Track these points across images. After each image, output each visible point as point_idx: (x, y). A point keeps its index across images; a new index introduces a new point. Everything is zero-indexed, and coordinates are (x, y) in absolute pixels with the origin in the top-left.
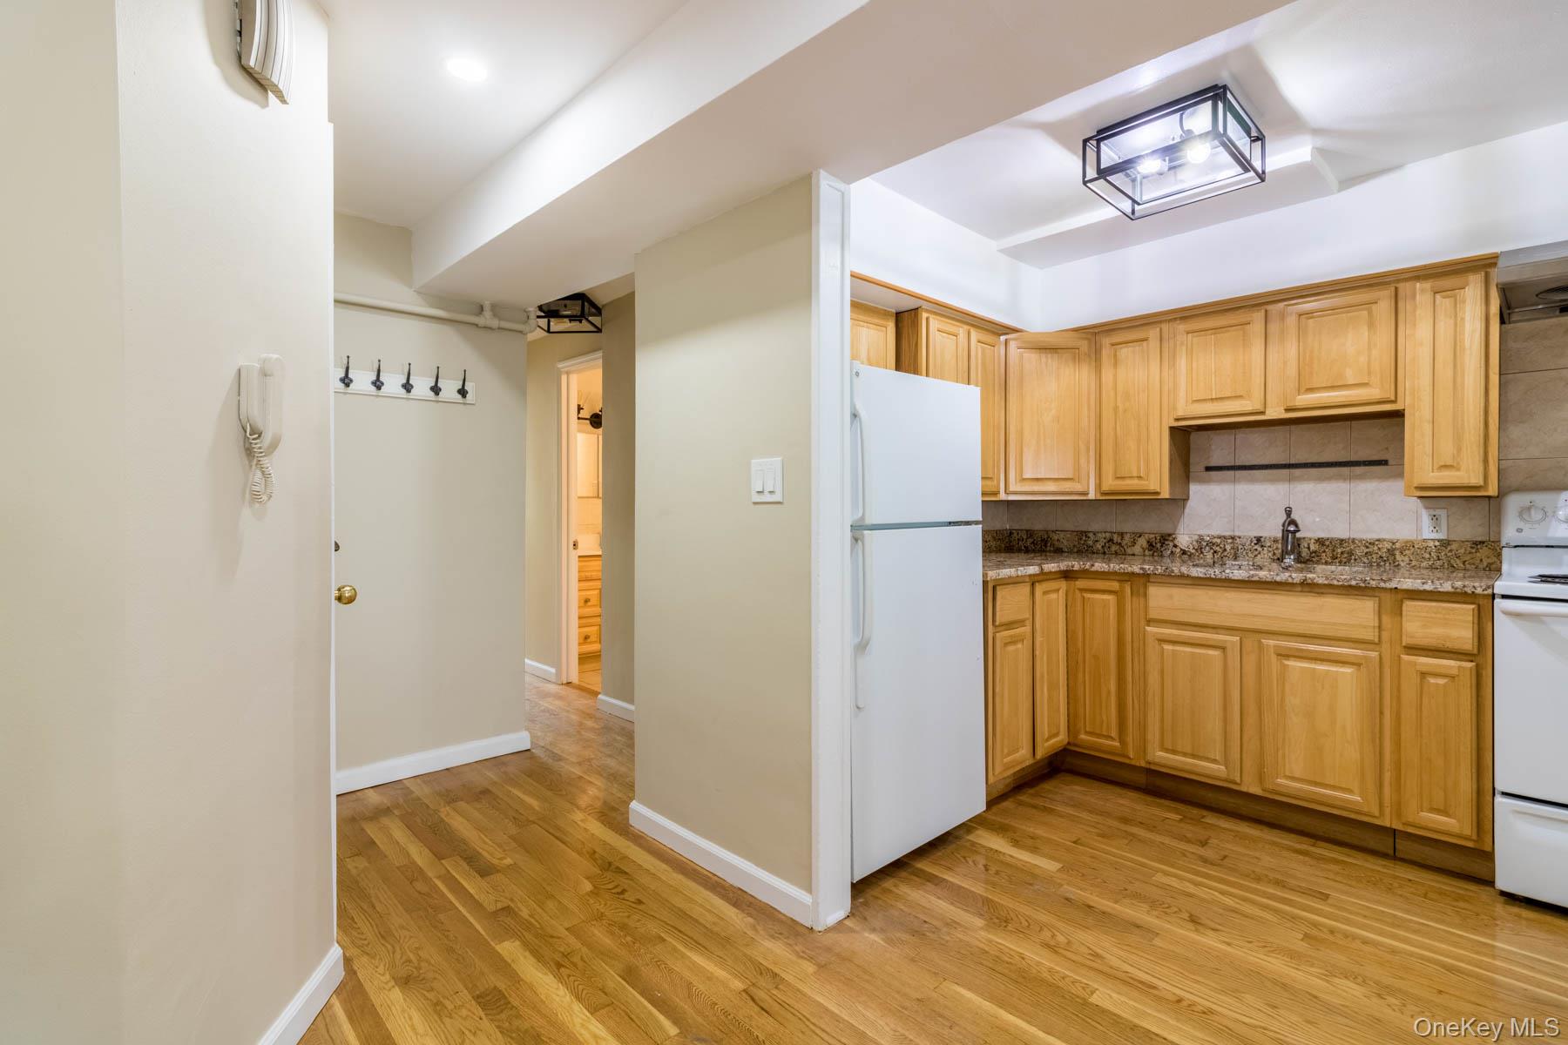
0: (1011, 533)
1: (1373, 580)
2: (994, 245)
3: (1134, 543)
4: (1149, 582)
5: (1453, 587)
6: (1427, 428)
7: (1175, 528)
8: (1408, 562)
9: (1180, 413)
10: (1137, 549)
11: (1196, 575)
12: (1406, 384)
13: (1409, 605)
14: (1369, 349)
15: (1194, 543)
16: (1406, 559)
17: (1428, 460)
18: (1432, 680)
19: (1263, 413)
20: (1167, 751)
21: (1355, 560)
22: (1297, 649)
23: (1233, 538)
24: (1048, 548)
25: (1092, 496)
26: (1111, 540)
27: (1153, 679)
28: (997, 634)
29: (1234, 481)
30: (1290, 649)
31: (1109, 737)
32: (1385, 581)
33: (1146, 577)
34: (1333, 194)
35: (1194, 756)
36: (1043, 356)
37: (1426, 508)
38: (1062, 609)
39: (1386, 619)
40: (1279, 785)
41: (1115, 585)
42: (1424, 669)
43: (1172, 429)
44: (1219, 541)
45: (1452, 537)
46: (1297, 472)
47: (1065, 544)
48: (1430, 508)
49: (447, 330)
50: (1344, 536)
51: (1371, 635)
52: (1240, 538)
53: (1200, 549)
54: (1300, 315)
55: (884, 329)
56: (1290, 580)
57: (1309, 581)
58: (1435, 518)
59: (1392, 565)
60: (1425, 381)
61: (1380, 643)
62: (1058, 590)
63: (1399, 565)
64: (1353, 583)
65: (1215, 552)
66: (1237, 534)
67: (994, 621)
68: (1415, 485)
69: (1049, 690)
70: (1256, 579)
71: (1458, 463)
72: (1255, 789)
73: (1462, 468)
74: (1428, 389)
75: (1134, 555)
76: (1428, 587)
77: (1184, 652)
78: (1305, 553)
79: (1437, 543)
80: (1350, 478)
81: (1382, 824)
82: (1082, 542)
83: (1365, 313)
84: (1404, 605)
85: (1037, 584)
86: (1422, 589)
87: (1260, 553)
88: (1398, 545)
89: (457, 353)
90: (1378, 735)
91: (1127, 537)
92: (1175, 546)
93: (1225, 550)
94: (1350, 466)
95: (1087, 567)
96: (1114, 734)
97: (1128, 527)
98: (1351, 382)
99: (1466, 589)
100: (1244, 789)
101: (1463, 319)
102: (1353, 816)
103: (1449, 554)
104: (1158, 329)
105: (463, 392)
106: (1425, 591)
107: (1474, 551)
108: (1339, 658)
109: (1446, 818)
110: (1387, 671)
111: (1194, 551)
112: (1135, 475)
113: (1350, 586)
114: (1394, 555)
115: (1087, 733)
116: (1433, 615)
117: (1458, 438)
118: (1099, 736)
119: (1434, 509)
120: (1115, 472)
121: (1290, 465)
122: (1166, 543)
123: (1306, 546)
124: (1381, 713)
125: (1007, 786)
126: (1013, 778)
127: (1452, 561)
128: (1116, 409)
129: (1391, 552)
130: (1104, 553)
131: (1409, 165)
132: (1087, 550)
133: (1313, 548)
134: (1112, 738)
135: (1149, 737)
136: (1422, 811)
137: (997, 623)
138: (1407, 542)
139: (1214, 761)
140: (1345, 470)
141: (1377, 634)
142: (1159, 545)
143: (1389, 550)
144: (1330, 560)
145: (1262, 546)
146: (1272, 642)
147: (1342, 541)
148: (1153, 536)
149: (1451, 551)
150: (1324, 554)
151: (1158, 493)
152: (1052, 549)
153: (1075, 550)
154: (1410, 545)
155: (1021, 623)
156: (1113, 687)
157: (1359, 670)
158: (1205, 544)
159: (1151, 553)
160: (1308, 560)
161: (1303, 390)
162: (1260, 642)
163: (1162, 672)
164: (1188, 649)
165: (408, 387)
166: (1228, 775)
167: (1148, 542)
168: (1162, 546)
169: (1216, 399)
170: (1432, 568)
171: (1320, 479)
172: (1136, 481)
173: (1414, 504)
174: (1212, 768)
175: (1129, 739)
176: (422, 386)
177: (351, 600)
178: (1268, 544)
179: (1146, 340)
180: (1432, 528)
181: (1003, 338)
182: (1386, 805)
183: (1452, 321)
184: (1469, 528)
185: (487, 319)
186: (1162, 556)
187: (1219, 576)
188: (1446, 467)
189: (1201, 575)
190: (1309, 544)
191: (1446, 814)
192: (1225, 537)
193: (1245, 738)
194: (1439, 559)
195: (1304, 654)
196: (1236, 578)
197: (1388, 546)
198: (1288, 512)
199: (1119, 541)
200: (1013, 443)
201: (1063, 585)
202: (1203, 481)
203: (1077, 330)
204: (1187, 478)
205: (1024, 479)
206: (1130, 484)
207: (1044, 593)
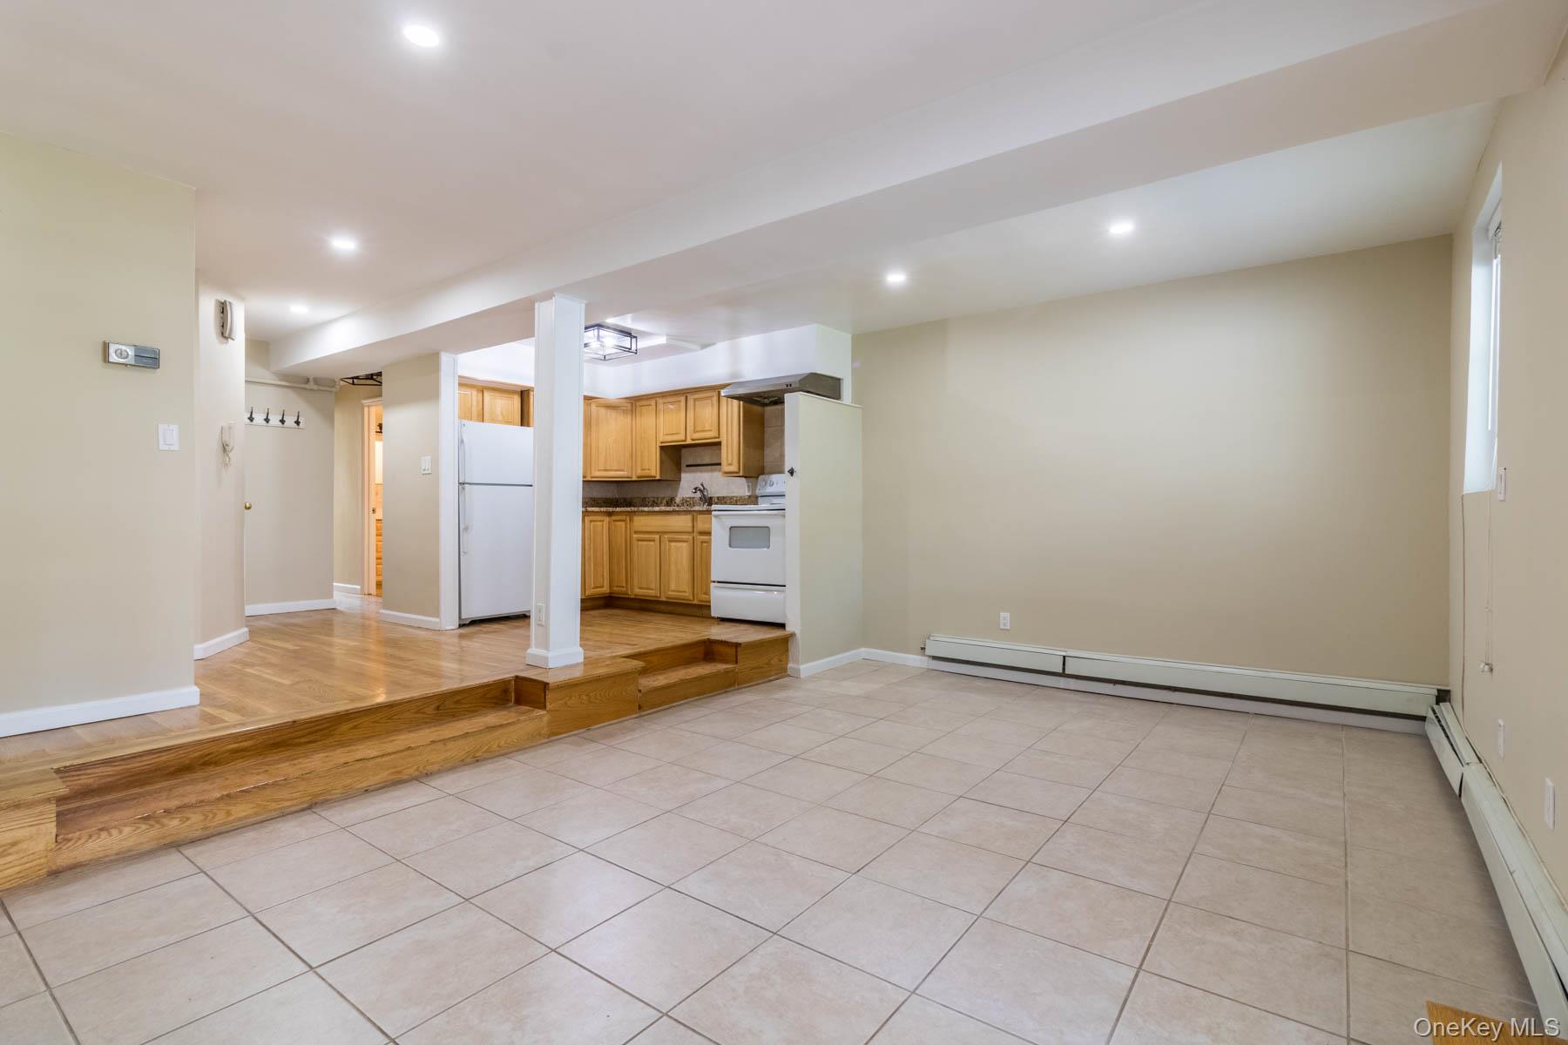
4: (634, 515)
6: (726, 448)
7: (676, 494)
9: (661, 440)
11: (646, 510)
12: (721, 431)
14: (712, 417)
15: (681, 501)
17: (728, 461)
18: (704, 544)
19: (686, 441)
20: (639, 588)
22: (673, 538)
25: (634, 479)
27: (636, 558)
29: (696, 472)
30: (671, 538)
33: (633, 513)
34: (699, 351)
35: (647, 589)
36: (609, 411)
38: (606, 529)
39: (694, 523)
40: (669, 594)
41: (624, 517)
42: (702, 540)
43: (661, 447)
44: (689, 500)
45: (752, 494)
46: (714, 467)
49: (288, 391)
50: (725, 495)
51: (690, 530)
54: (694, 400)
55: (511, 401)
60: (725, 431)
61: (693, 532)
62: (602, 521)
68: (727, 472)
69: (595, 566)
71: (733, 463)
72: (663, 599)
73: (734, 465)
74: (726, 434)
77: (643, 544)
79: (748, 497)
81: (694, 603)
83: (710, 401)
88: (738, 498)
89: (295, 403)
95: (614, 510)
96: (624, 585)
98: (707, 430)
100: (660, 599)
102: (687, 602)
104: (654, 401)
105: (297, 423)
108: (683, 540)
110: (694, 542)
112: (648, 468)
113: (685, 511)
117: (733, 453)
118: (619, 586)
120: (642, 467)
121: (712, 464)
124: (692, 560)
128: (641, 437)
134: (623, 587)
135: (634, 583)
136: (702, 595)
139: (653, 589)
143: (736, 500)
146: (666, 536)
148: (668, 499)
151: (657, 477)
156: (623, 563)
157: (689, 544)
161: (696, 431)
163: (638, 555)
164: (645, 543)
165: (267, 420)
166: (657, 594)
167: (666, 501)
169: (672, 434)
171: (707, 471)
172: (648, 471)
174: (652, 593)
176: (275, 420)
177: (249, 508)
179: (650, 405)
181: (590, 401)
182: (694, 595)
183: (731, 407)
185: (311, 385)
187: (652, 510)
188: (730, 464)
192: (691, 498)
193: (661, 578)
195: (675, 540)
196: (656, 511)
200: (593, 451)
201: (607, 519)
202: (685, 472)
203: (626, 398)
204: (679, 471)
205: (599, 470)
206: (646, 473)
207: (591, 521)
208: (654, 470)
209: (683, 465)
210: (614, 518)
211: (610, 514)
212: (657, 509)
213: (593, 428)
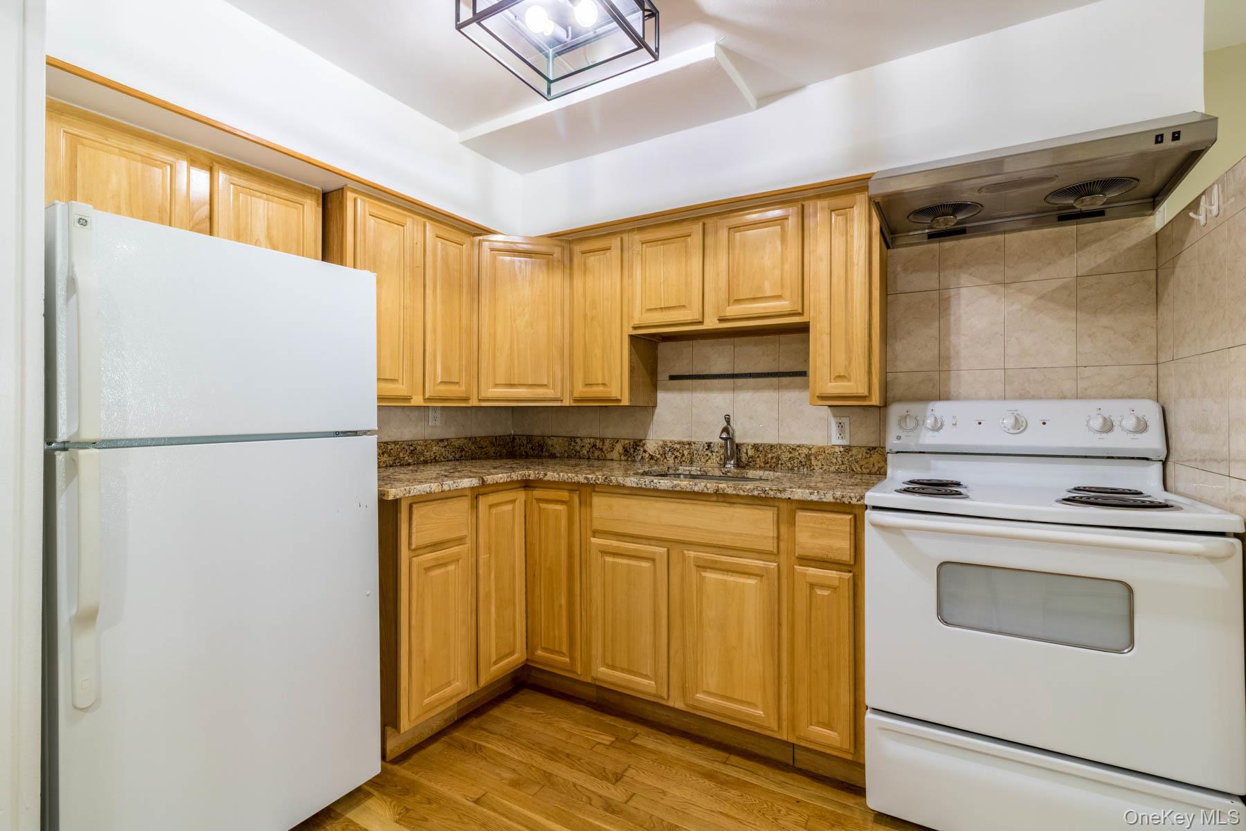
0: (514, 439)
1: (772, 490)
2: (456, 137)
3: (612, 449)
4: (595, 491)
5: (834, 497)
6: (826, 338)
7: (646, 433)
8: (820, 466)
9: (636, 322)
10: (615, 455)
11: (630, 485)
12: (811, 297)
13: (801, 515)
14: (782, 263)
15: (660, 449)
16: (819, 464)
17: (826, 370)
18: (819, 592)
19: (701, 323)
20: (608, 666)
21: (782, 464)
22: (712, 560)
23: (689, 444)
24: (544, 454)
25: (567, 403)
26: (594, 446)
27: (597, 592)
28: (414, 559)
29: (693, 390)
30: (706, 560)
31: (560, 653)
32: (780, 491)
33: (592, 487)
34: (753, 110)
35: (630, 672)
36: (516, 259)
37: (835, 416)
38: (519, 520)
39: (783, 529)
40: (698, 700)
41: (565, 495)
42: (813, 581)
43: (632, 337)
44: (678, 446)
45: (854, 444)
46: (739, 381)
47: (557, 450)
48: (838, 417)
50: (774, 441)
51: (770, 546)
52: (695, 443)
53: (664, 455)
54: (730, 229)
55: (301, 206)
56: (706, 491)
57: (721, 491)
58: (840, 426)
59: (809, 469)
60: (824, 295)
61: (778, 553)
62: (513, 501)
63: (814, 469)
64: (756, 493)
65: (676, 457)
66: (694, 440)
67: (410, 544)
68: (817, 394)
69: (497, 608)
70: (678, 489)
71: (849, 374)
72: (679, 705)
73: (852, 379)
74: (826, 302)
75: (612, 460)
76: (815, 497)
77: (621, 564)
78: (744, 458)
79: (842, 449)
80: (779, 388)
81: (779, 737)
82: (572, 447)
83: (779, 227)
84: (797, 516)
85: (480, 497)
86: (809, 499)
87: (710, 458)
88: (813, 451)
90: (776, 648)
91: (607, 443)
92: (645, 451)
93: (683, 455)
94: (779, 377)
95: (541, 476)
96: (565, 649)
97: (610, 433)
98: (768, 294)
99: (844, 499)
100: (671, 704)
101: (852, 236)
102: (757, 730)
103: (851, 459)
104: (619, 239)
106: (812, 502)
107: (868, 456)
108: (747, 570)
109: (831, 732)
110: (784, 581)
111: (659, 456)
112: (600, 382)
113: (753, 496)
114: (810, 460)
115: (545, 649)
116: (819, 526)
117: (849, 351)
118: (553, 652)
119: (840, 417)
120: (585, 379)
121: (733, 375)
122: (638, 448)
123: (745, 451)
124: (780, 624)
125: (446, 720)
126: (455, 710)
127: (853, 466)
128: (585, 316)
129: (808, 457)
130: (589, 458)
131: (810, 86)
132: (576, 455)
133: (750, 453)
134: (563, 653)
135: (594, 652)
136: (811, 725)
137: (413, 546)
138: (820, 448)
139: (646, 677)
140: (775, 380)
141: (775, 545)
142: (632, 450)
143: (806, 455)
144: (762, 465)
145: (712, 452)
146: (692, 554)
147: (772, 446)
148: (627, 442)
149: (851, 456)
150: (758, 459)
151: (619, 401)
152: (547, 454)
153: (566, 455)
154: (822, 450)
155: (460, 541)
156: (564, 601)
157: (761, 581)
158: (668, 449)
159: (626, 458)
160: (746, 465)
161: (732, 301)
162: (684, 554)
163: (604, 584)
164: (625, 561)
166: (657, 691)
167: (624, 447)
168: (634, 451)
169: (665, 308)
170: (838, 472)
171: (756, 389)
172: (601, 388)
173: (825, 412)
174: (644, 684)
175: (578, 655)
178: (717, 450)
179: (609, 249)
180: (838, 435)
181: (477, 238)
182: (783, 718)
183: (844, 238)
184: (865, 437)
186: (634, 461)
187: (648, 487)
188: (839, 377)
189: (634, 485)
190: (747, 450)
191: (832, 729)
192: (683, 443)
193: (672, 653)
194: (843, 464)
195: (717, 566)
196: (662, 488)
197: (806, 451)
198: (728, 419)
199: (601, 447)
200: (485, 347)
201: (521, 495)
202: (667, 389)
203: (552, 236)
204: (654, 386)
205: (496, 385)
206: (597, 391)
207: (491, 506)
208: (618, 387)
209: (663, 377)
210: (538, 493)
211: (527, 485)
212: (664, 484)
213: (485, 300)
